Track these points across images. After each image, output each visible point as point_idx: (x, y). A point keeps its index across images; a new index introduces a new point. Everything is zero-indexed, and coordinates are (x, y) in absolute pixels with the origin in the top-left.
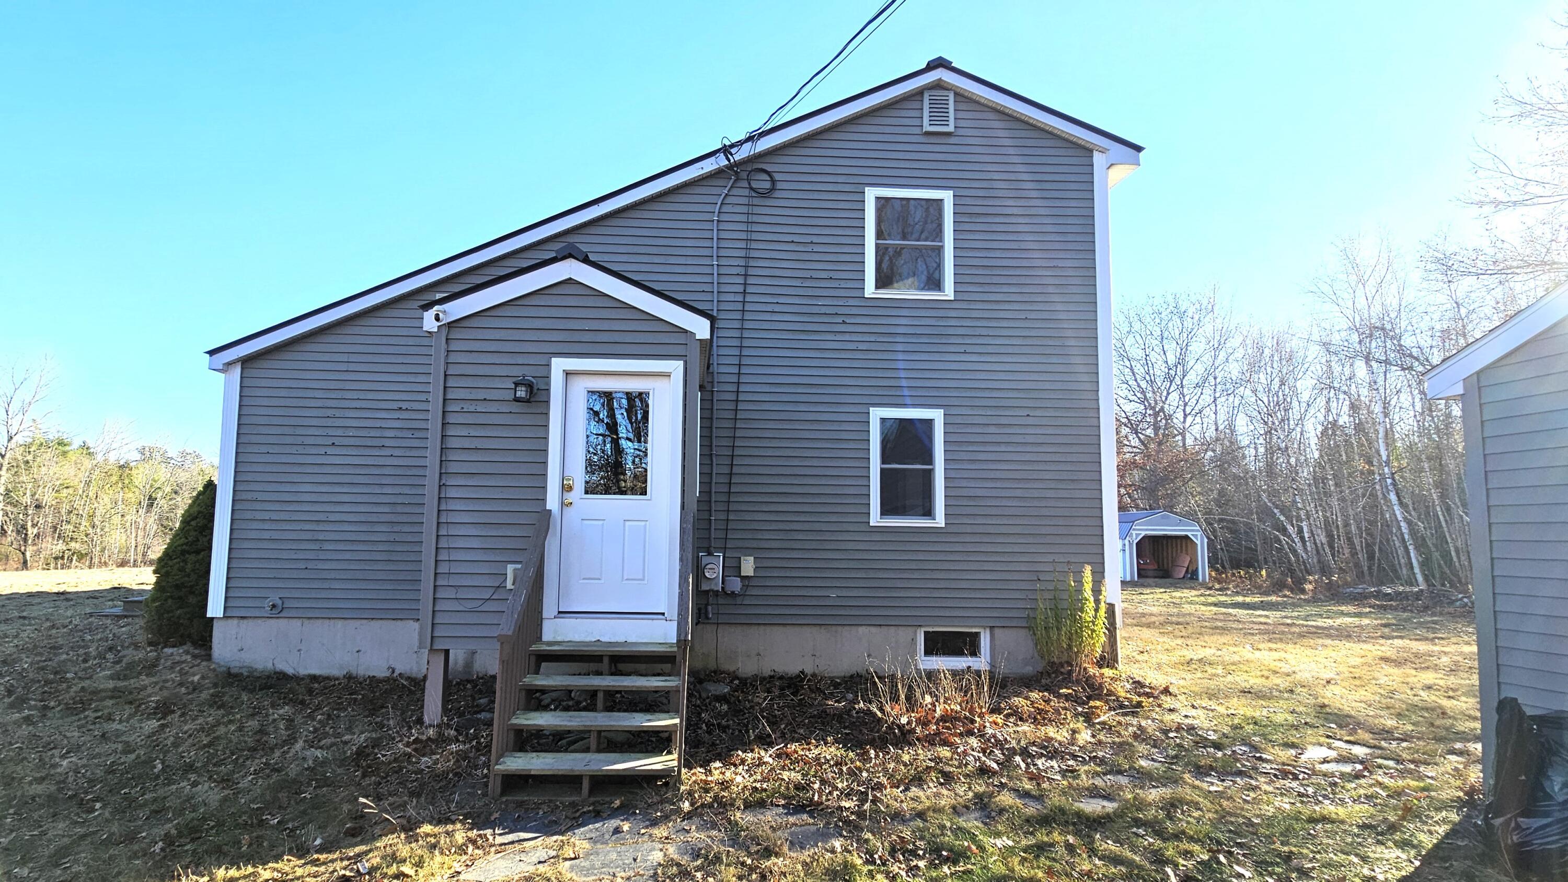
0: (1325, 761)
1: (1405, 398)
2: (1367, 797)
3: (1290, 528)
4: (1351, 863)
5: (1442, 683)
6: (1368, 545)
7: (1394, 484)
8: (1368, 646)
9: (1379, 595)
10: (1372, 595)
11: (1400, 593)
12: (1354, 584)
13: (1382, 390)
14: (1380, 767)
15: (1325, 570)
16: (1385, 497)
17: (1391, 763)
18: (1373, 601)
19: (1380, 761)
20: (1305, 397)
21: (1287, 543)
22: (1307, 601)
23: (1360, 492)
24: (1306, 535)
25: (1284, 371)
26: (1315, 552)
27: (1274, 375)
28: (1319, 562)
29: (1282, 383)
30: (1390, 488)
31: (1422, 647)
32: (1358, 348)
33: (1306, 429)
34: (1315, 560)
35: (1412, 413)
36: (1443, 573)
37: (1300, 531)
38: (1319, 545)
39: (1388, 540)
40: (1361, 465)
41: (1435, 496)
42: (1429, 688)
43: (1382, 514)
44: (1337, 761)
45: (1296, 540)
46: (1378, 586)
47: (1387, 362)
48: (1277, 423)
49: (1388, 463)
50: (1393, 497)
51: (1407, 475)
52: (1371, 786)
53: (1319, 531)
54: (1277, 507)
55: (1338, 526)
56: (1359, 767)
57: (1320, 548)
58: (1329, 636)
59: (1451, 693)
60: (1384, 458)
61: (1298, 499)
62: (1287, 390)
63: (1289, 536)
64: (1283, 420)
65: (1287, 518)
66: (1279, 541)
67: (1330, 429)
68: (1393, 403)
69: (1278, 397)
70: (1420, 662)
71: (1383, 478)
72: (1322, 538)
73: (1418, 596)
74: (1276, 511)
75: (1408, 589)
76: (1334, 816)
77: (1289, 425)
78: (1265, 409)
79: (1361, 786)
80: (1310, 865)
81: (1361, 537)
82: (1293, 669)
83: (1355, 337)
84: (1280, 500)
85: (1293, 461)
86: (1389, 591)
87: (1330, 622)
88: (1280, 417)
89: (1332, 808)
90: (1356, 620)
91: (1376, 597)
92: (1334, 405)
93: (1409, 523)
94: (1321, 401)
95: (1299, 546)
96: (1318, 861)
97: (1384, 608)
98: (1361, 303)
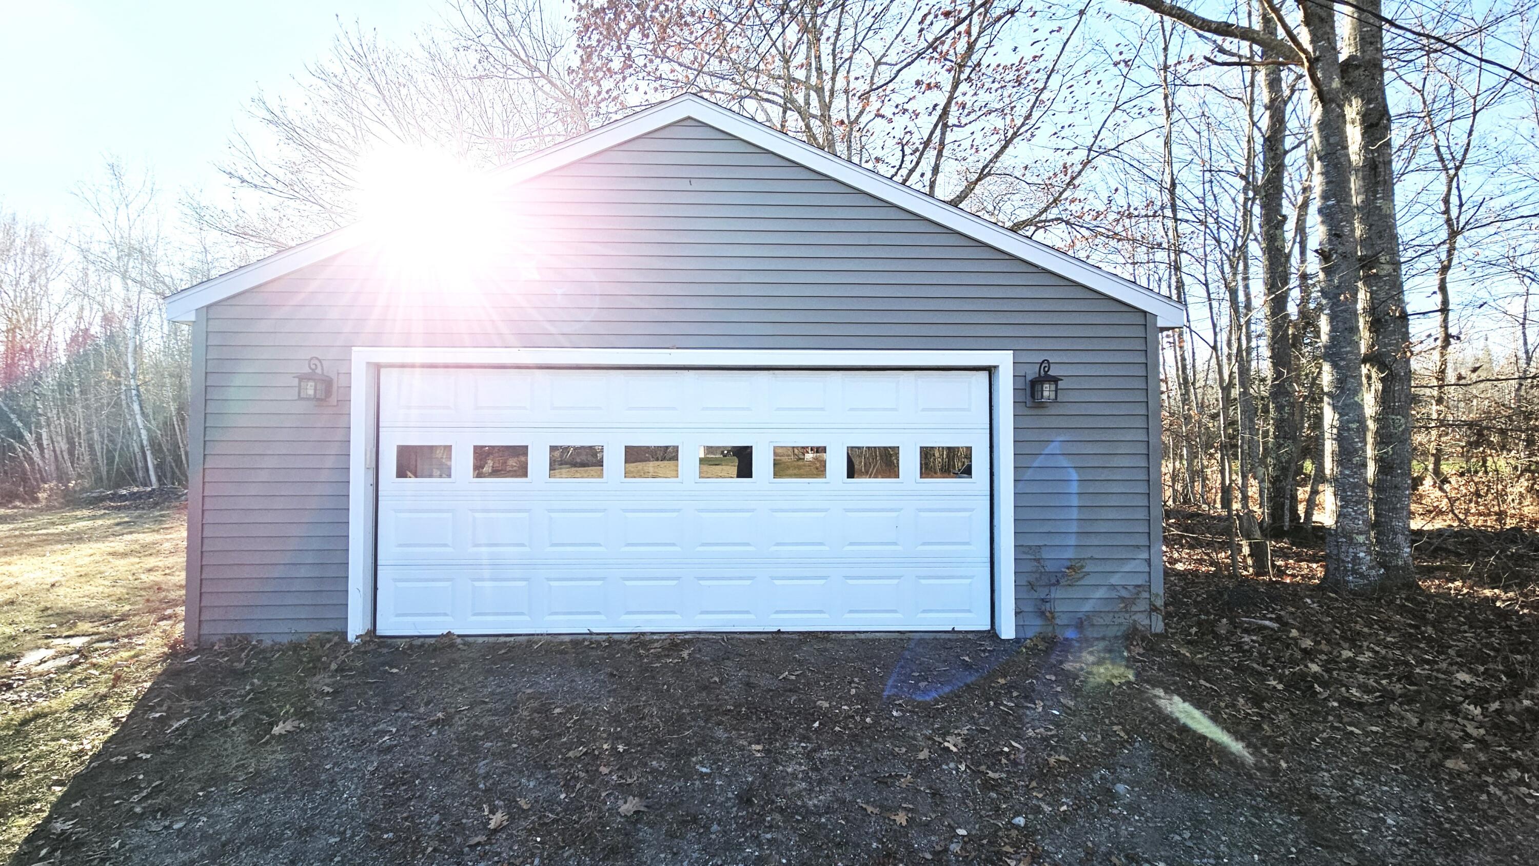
0: (42, 662)
1: (155, 318)
2: (80, 681)
3: (27, 436)
4: (63, 746)
5: (160, 564)
6: (109, 451)
7: (138, 395)
8: (100, 545)
9: (112, 498)
10: (107, 498)
11: (135, 493)
12: (91, 490)
13: (135, 309)
14: (96, 650)
15: (62, 477)
16: (128, 406)
17: (107, 644)
18: (108, 503)
19: (96, 645)
20: (57, 298)
21: (23, 451)
22: (41, 511)
23: (105, 401)
24: (45, 443)
25: (37, 268)
26: (53, 459)
27: (24, 269)
28: (57, 468)
29: (33, 280)
30: (135, 398)
31: (148, 538)
32: (116, 264)
33: (55, 332)
34: (53, 468)
35: (160, 334)
36: (173, 473)
37: (39, 439)
38: (58, 452)
39: (128, 447)
40: (108, 374)
41: (172, 408)
42: (150, 570)
43: (125, 423)
44: (54, 658)
45: (33, 447)
46: (114, 488)
47: (142, 283)
48: (22, 321)
49: (134, 376)
50: (136, 407)
51: (150, 388)
52: (86, 670)
53: (60, 439)
54: (14, 411)
55: (79, 433)
56: (76, 656)
57: (60, 457)
58: (60, 542)
59: (167, 571)
60: (131, 371)
61: (39, 404)
62: (37, 290)
63: (26, 444)
64: (29, 320)
65: (25, 425)
66: (13, 449)
67: (80, 338)
68: (144, 322)
69: (26, 293)
70: (146, 550)
71: (129, 389)
72: (63, 445)
73: (150, 494)
74: (12, 416)
75: (142, 489)
76: (47, 710)
77: (36, 325)
78: (10, 304)
79: (76, 673)
80: (20, 766)
81: (102, 443)
82: (16, 580)
83: (114, 253)
84: (18, 405)
85: (37, 364)
86: (124, 492)
87: (62, 528)
88: (26, 316)
89: (45, 704)
90: (90, 523)
91: (111, 500)
92: (86, 313)
93: (148, 430)
94: (73, 308)
95: (35, 454)
96: (28, 758)
97: (119, 508)
98: (123, 223)
